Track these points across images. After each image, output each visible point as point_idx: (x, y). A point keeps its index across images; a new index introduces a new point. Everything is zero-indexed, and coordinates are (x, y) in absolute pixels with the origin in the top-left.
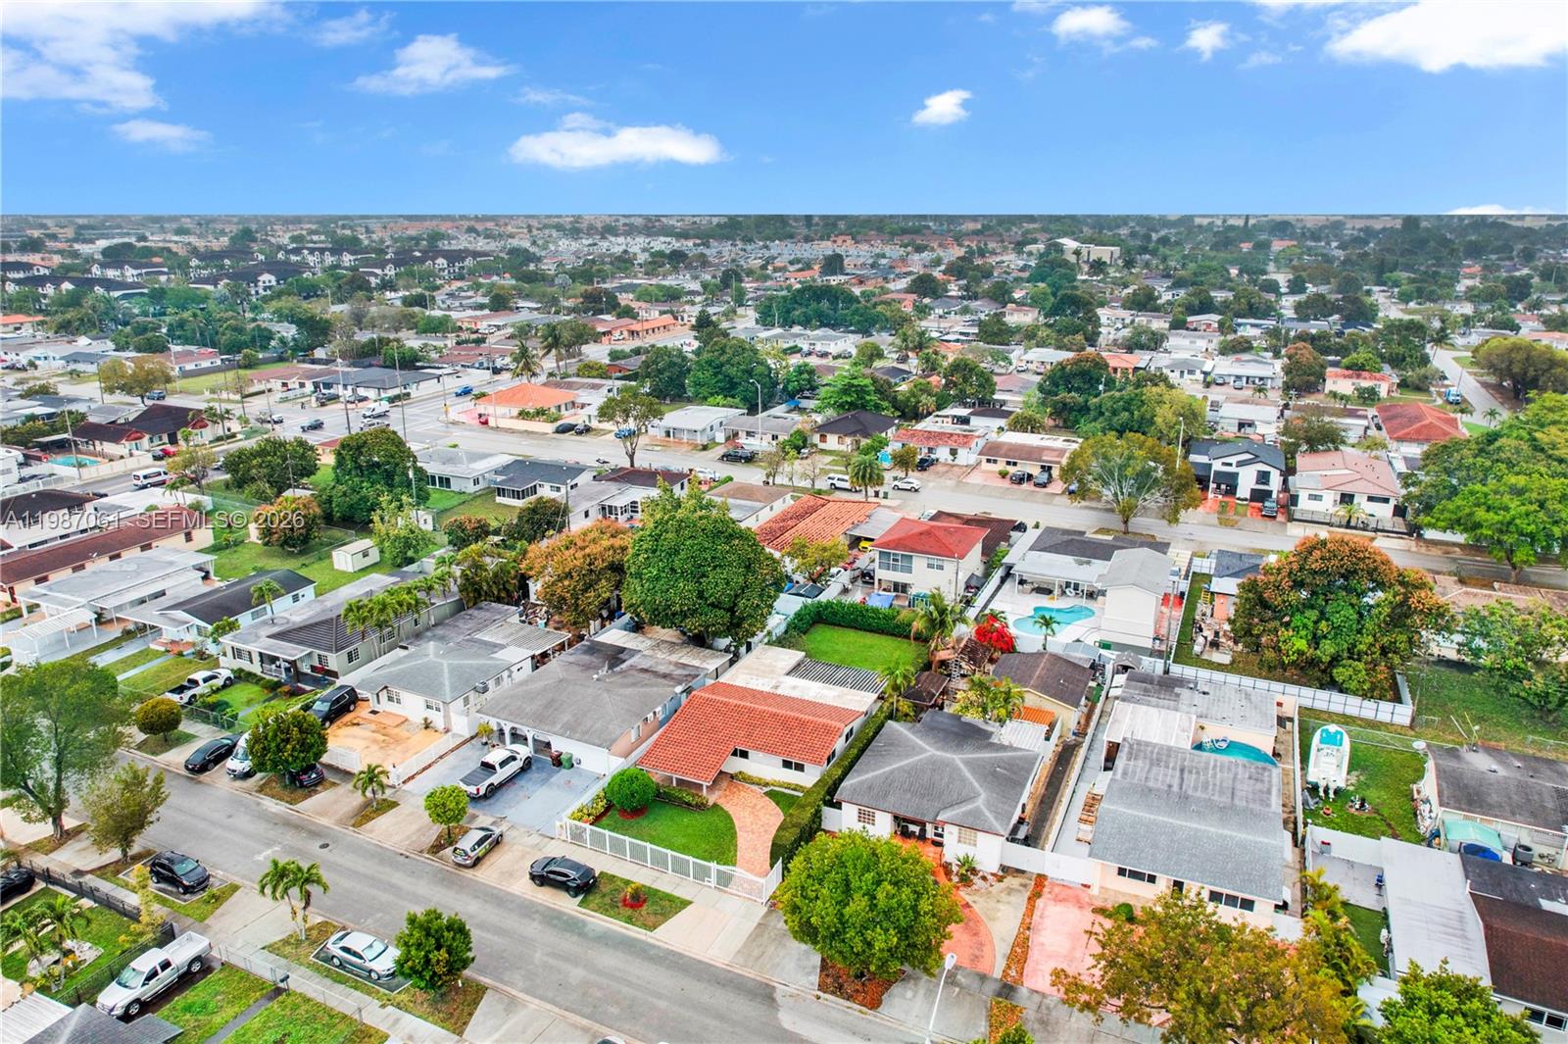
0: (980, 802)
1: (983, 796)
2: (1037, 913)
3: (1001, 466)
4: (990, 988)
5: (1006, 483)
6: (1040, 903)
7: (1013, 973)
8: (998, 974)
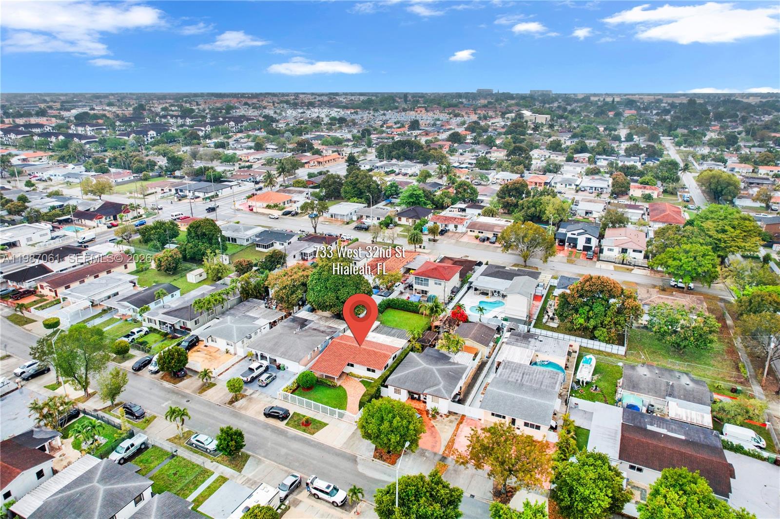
0: (441, 386)
1: (442, 383)
2: (459, 430)
3: (476, 233)
4: (438, 458)
5: (477, 242)
6: (461, 426)
7: (447, 452)
8: (441, 453)
